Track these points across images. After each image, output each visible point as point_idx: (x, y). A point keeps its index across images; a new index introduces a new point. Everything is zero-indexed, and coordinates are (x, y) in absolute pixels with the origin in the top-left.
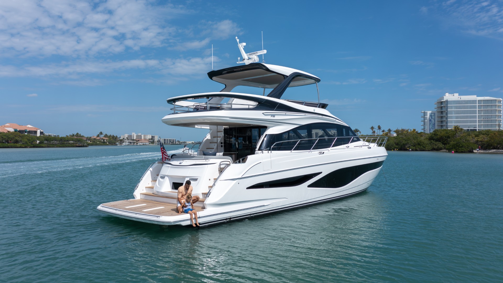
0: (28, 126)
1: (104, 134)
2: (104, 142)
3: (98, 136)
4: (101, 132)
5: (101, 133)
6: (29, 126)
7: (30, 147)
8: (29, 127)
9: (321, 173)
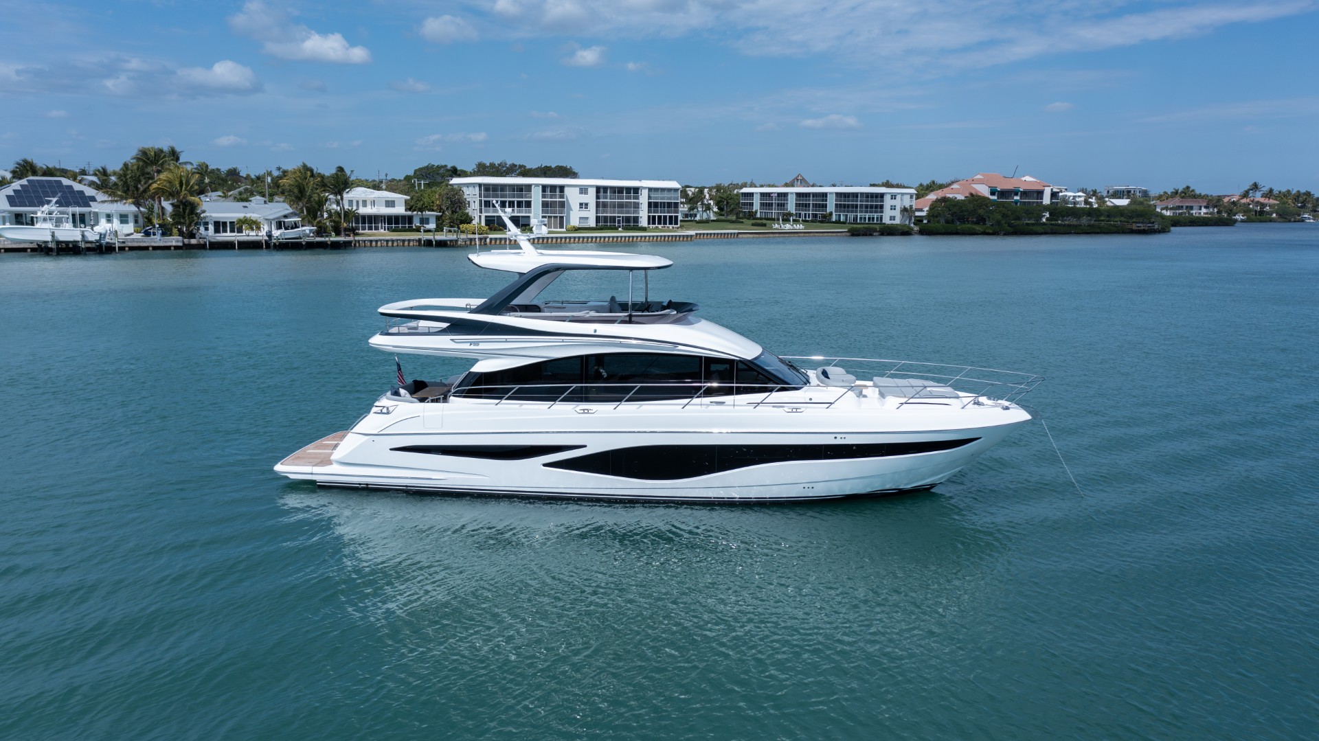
0: (1023, 179)
1: (1266, 189)
2: (1262, 213)
3: (1246, 195)
4: (1255, 183)
5: (1255, 187)
6: (1028, 178)
7: (1005, 234)
8: (1028, 181)
9: (585, 446)
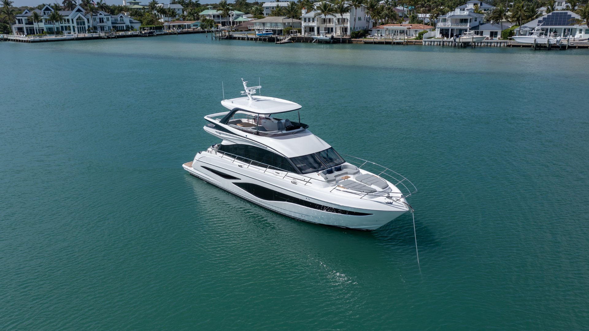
9: (240, 179)
